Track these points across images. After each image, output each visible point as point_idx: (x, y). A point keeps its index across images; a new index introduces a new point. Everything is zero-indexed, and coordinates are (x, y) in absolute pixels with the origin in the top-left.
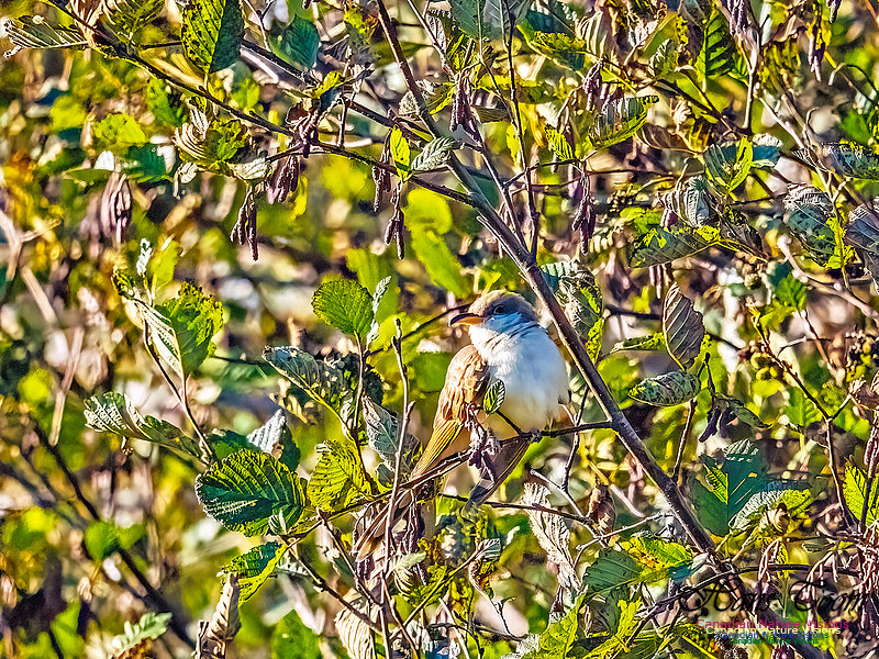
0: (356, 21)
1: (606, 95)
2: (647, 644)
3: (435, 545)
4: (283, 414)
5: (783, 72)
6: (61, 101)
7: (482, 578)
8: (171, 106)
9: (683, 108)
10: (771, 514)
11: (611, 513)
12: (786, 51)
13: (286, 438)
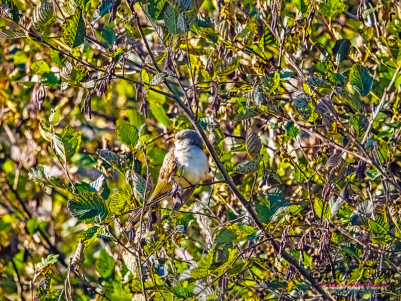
0: (129, 28)
1: (226, 52)
2: (240, 265)
3: (161, 226)
4: (103, 176)
5: (293, 45)
6: (18, 53)
7: (177, 240)
8: (60, 58)
9: (255, 58)
10: (286, 216)
11: (226, 215)
12: (294, 37)
13: (105, 185)
